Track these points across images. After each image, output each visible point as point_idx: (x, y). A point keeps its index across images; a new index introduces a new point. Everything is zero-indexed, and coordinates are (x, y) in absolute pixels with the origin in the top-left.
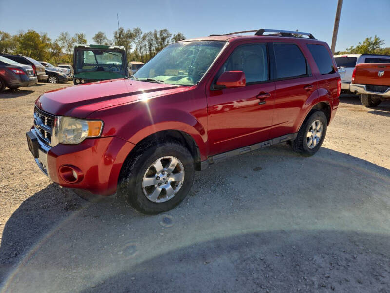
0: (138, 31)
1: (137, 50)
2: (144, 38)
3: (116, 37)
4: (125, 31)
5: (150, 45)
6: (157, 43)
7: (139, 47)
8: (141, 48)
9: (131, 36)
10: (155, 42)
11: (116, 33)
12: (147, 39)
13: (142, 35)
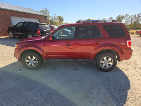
0: (127, 15)
1: (125, 22)
2: (129, 18)
3: (117, 18)
4: (121, 16)
5: (132, 20)
6: (135, 19)
7: (126, 21)
8: (127, 21)
9: (123, 17)
10: (134, 19)
11: (117, 17)
12: (131, 18)
13: (128, 17)
